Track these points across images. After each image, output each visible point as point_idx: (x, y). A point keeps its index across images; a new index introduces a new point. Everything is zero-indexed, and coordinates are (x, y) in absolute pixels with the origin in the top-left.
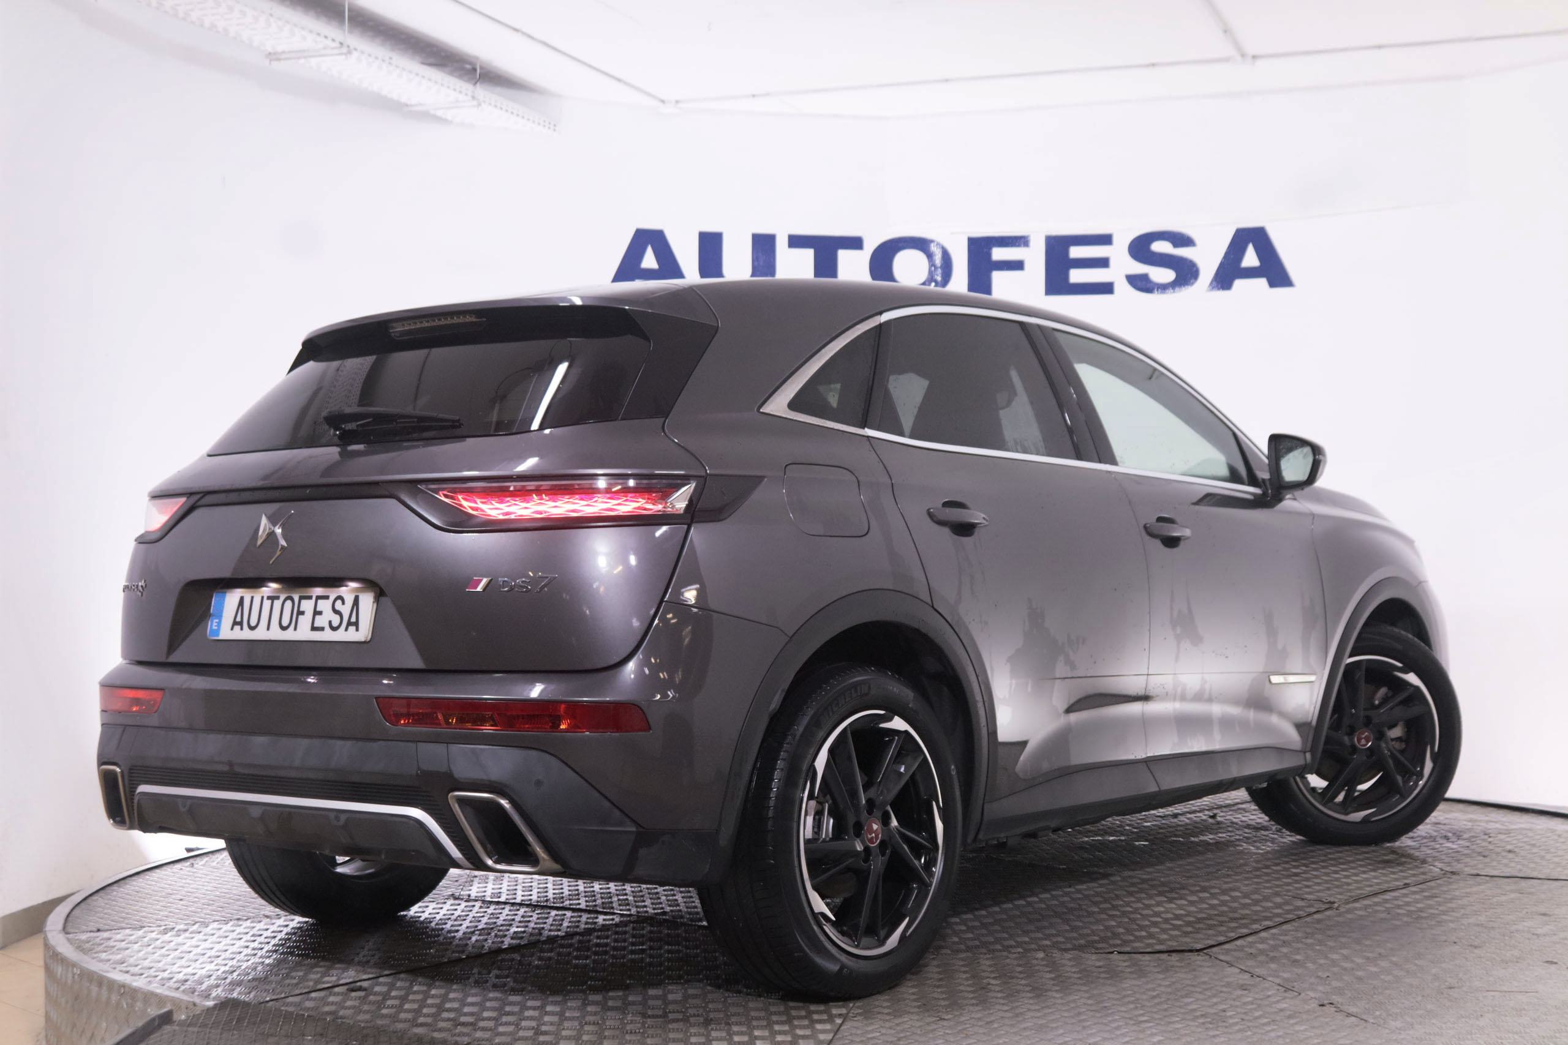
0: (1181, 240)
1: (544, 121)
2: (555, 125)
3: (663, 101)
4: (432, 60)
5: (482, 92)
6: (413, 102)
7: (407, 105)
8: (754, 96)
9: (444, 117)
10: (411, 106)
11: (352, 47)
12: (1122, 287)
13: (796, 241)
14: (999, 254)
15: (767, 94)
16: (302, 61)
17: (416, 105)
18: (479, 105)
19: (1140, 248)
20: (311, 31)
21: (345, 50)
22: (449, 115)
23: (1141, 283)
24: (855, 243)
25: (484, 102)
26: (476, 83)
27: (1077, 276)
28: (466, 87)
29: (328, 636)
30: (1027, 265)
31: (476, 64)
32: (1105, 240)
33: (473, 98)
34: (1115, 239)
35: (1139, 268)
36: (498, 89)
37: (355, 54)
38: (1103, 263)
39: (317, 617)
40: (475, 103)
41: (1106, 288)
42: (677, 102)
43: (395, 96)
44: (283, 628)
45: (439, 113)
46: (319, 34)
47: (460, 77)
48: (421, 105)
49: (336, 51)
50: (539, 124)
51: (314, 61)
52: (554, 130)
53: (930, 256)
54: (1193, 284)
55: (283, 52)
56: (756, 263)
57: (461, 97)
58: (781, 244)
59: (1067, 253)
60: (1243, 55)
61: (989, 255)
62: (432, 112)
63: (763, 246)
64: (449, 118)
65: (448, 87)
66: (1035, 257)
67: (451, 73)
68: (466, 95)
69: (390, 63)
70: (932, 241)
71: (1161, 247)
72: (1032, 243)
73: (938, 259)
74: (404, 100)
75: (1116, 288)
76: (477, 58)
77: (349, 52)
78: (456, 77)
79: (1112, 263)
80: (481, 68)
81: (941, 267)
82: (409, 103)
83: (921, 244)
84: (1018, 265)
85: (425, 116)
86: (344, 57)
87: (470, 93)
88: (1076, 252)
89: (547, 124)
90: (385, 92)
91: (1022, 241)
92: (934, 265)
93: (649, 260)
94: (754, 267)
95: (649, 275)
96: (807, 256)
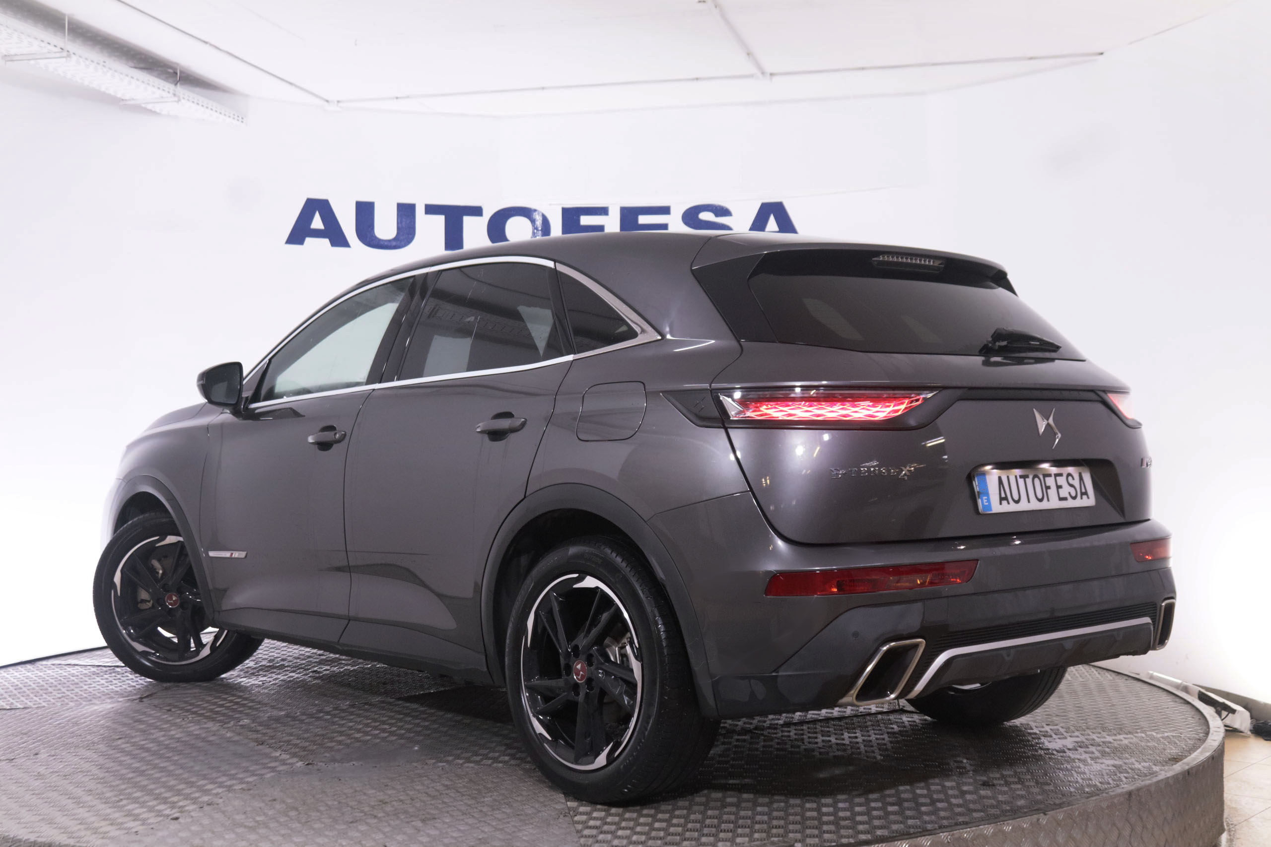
0: (722, 211)
1: (234, 115)
2: (242, 118)
3: (327, 101)
4: (142, 65)
5: (181, 90)
6: (127, 97)
7: (122, 100)
8: (397, 98)
9: (153, 110)
10: (126, 100)
11: (71, 52)
13: (431, 209)
14: (585, 220)
15: (408, 97)
16: (32, 62)
17: (129, 100)
18: (179, 100)
19: (691, 217)
20: (36, 39)
21: (65, 54)
22: (157, 108)
24: (476, 211)
25: (184, 98)
26: (176, 84)
28: (169, 86)
29: (1070, 504)
31: (176, 69)
32: (665, 210)
33: (175, 95)
34: (672, 210)
36: (198, 90)
37: (74, 58)
38: (662, 227)
39: (1060, 490)
40: (176, 99)
42: (338, 102)
43: (111, 92)
44: (1041, 500)
45: (149, 107)
46: (43, 41)
47: (165, 78)
48: (133, 99)
49: (58, 55)
50: (229, 116)
51: (42, 63)
52: (242, 122)
53: (533, 221)
55: (16, 55)
56: (400, 225)
57: (165, 94)
58: (420, 211)
59: (637, 219)
60: (763, 73)
61: (579, 220)
62: (143, 106)
63: (406, 212)
64: (158, 111)
65: (153, 86)
66: (612, 222)
67: (158, 76)
68: (169, 92)
69: (104, 66)
70: (535, 211)
71: (706, 216)
72: (610, 212)
73: (539, 222)
74: (119, 95)
76: (178, 64)
77: (69, 56)
78: (162, 79)
79: (669, 226)
80: (181, 72)
81: (541, 230)
82: (123, 98)
83: (526, 212)
84: (599, 229)
85: (138, 108)
86: (64, 59)
87: (171, 91)
88: (643, 219)
89: (236, 117)
90: (103, 89)
91: (603, 211)
92: (536, 229)
93: (317, 223)
94: (398, 229)
95: (317, 234)
96: (439, 221)
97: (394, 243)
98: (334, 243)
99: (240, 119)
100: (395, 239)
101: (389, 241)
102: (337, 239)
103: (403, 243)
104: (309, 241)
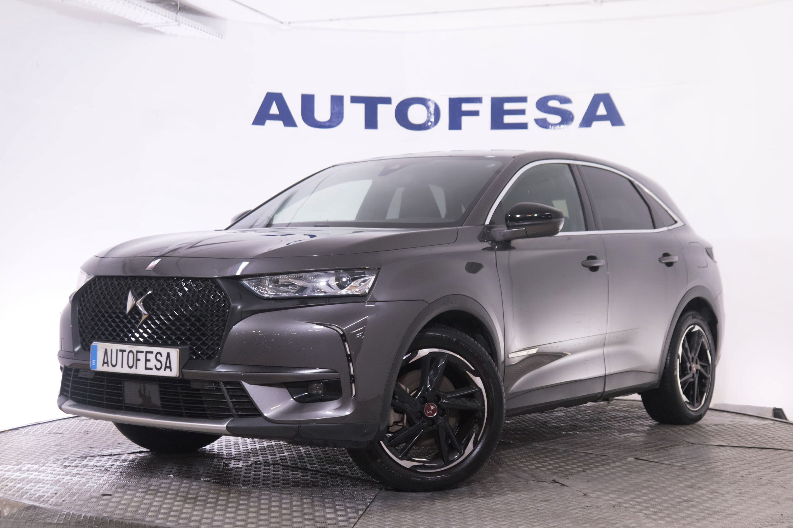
0: (565, 100)
1: (216, 33)
2: (222, 35)
3: (282, 23)
4: (153, 1)
5: (181, 17)
7: (140, 24)
8: (331, 20)
9: (161, 31)
10: (142, 24)
12: (532, 125)
13: (355, 100)
14: (465, 107)
15: (339, 19)
17: (145, 24)
18: (179, 24)
19: (542, 104)
22: (163, 29)
23: (543, 124)
24: (387, 101)
25: (182, 23)
26: (177, 13)
27: (508, 119)
28: (172, 14)
30: (481, 113)
31: (177, 2)
32: (523, 99)
33: (176, 20)
34: (529, 99)
35: (542, 115)
36: (191, 16)
38: (522, 112)
40: (177, 23)
41: (524, 126)
42: (289, 23)
43: (133, 19)
45: (158, 29)
47: (169, 9)
48: (147, 24)
50: (213, 35)
52: (222, 38)
53: (428, 108)
54: (570, 124)
56: (333, 112)
57: (169, 20)
59: (502, 106)
61: (460, 107)
62: (154, 28)
63: (337, 102)
64: (164, 31)
65: (162, 15)
66: (485, 109)
67: (164, 7)
68: (172, 19)
69: (129, 2)
70: (429, 100)
71: (553, 104)
72: (484, 101)
73: (432, 109)
74: (137, 21)
75: (529, 126)
78: (167, 9)
79: (527, 112)
80: (180, 4)
81: (434, 114)
82: (140, 23)
83: (422, 101)
84: (476, 113)
85: (151, 30)
87: (174, 18)
88: (507, 106)
89: (217, 35)
90: (127, 17)
91: (478, 100)
92: (430, 113)
93: (274, 110)
94: (332, 114)
95: (274, 117)
96: (361, 108)
97: (328, 124)
98: (286, 124)
99: (220, 36)
100: (330, 121)
101: (325, 122)
102: (289, 121)
103: (334, 124)
104: (268, 122)
